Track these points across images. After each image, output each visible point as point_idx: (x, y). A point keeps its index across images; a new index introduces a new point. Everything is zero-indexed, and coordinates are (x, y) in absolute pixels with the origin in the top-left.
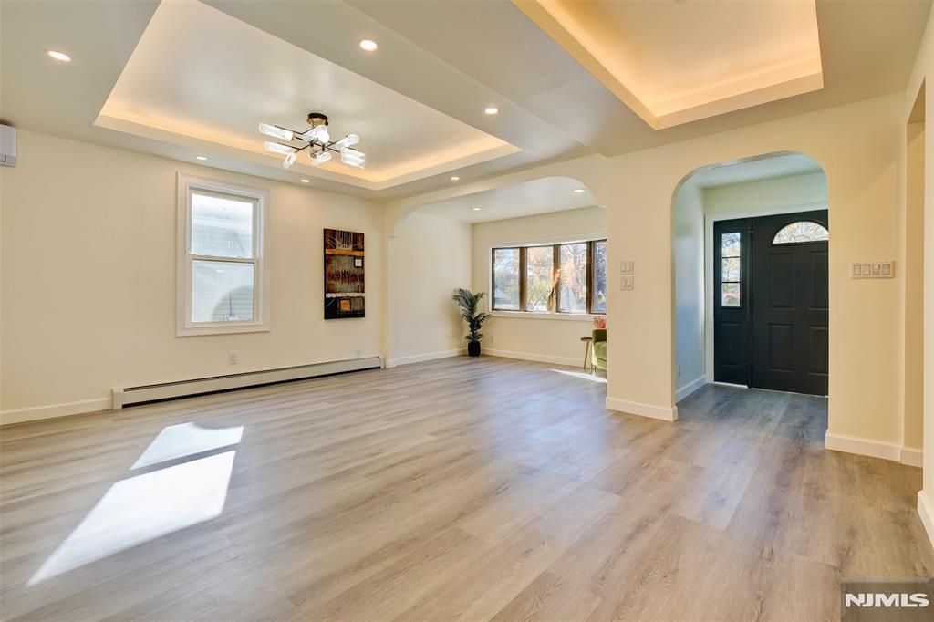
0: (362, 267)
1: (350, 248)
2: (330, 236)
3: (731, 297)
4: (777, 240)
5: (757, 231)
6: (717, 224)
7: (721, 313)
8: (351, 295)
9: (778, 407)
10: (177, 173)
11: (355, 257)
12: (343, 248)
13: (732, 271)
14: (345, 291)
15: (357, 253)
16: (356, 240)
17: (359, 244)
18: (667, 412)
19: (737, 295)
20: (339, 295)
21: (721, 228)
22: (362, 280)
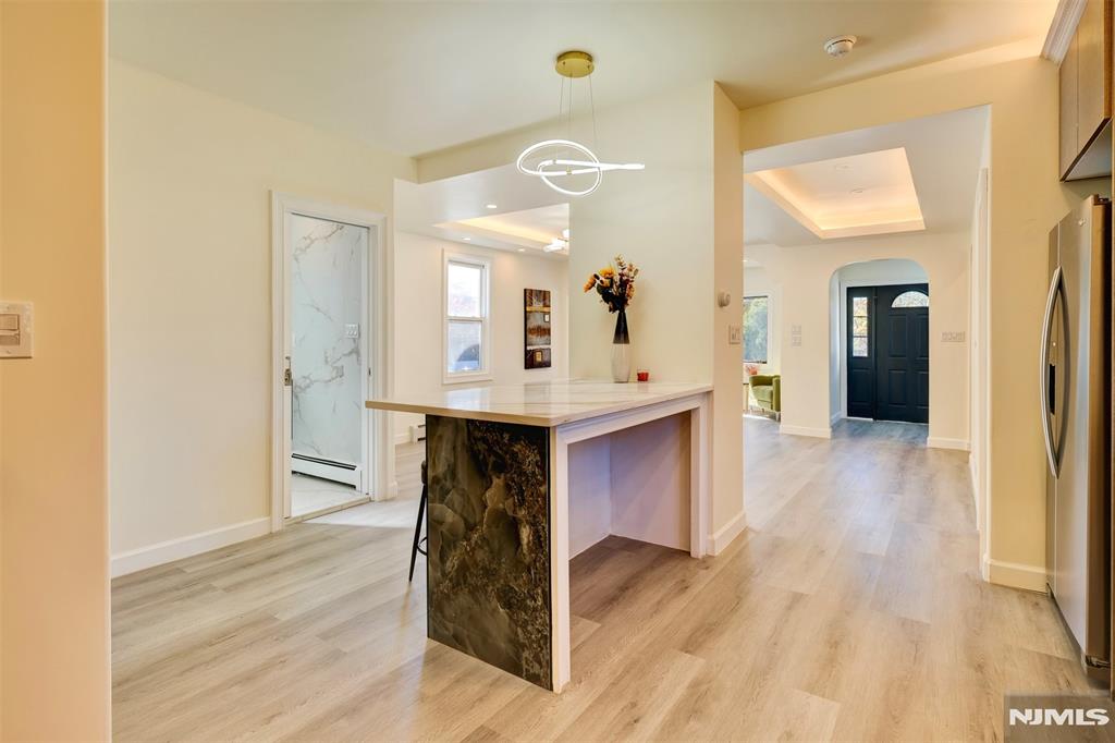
0: (549, 322)
1: (541, 305)
2: (529, 295)
3: (861, 348)
4: (893, 306)
5: (880, 296)
6: (849, 289)
7: (853, 362)
8: (542, 347)
9: (895, 433)
10: (443, 250)
11: (545, 313)
12: (537, 306)
13: (861, 326)
14: (537, 343)
15: (546, 309)
16: (544, 296)
17: (547, 301)
18: (826, 432)
19: (865, 346)
20: (535, 347)
21: (852, 292)
22: (549, 334)
